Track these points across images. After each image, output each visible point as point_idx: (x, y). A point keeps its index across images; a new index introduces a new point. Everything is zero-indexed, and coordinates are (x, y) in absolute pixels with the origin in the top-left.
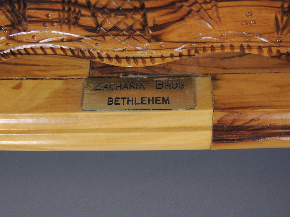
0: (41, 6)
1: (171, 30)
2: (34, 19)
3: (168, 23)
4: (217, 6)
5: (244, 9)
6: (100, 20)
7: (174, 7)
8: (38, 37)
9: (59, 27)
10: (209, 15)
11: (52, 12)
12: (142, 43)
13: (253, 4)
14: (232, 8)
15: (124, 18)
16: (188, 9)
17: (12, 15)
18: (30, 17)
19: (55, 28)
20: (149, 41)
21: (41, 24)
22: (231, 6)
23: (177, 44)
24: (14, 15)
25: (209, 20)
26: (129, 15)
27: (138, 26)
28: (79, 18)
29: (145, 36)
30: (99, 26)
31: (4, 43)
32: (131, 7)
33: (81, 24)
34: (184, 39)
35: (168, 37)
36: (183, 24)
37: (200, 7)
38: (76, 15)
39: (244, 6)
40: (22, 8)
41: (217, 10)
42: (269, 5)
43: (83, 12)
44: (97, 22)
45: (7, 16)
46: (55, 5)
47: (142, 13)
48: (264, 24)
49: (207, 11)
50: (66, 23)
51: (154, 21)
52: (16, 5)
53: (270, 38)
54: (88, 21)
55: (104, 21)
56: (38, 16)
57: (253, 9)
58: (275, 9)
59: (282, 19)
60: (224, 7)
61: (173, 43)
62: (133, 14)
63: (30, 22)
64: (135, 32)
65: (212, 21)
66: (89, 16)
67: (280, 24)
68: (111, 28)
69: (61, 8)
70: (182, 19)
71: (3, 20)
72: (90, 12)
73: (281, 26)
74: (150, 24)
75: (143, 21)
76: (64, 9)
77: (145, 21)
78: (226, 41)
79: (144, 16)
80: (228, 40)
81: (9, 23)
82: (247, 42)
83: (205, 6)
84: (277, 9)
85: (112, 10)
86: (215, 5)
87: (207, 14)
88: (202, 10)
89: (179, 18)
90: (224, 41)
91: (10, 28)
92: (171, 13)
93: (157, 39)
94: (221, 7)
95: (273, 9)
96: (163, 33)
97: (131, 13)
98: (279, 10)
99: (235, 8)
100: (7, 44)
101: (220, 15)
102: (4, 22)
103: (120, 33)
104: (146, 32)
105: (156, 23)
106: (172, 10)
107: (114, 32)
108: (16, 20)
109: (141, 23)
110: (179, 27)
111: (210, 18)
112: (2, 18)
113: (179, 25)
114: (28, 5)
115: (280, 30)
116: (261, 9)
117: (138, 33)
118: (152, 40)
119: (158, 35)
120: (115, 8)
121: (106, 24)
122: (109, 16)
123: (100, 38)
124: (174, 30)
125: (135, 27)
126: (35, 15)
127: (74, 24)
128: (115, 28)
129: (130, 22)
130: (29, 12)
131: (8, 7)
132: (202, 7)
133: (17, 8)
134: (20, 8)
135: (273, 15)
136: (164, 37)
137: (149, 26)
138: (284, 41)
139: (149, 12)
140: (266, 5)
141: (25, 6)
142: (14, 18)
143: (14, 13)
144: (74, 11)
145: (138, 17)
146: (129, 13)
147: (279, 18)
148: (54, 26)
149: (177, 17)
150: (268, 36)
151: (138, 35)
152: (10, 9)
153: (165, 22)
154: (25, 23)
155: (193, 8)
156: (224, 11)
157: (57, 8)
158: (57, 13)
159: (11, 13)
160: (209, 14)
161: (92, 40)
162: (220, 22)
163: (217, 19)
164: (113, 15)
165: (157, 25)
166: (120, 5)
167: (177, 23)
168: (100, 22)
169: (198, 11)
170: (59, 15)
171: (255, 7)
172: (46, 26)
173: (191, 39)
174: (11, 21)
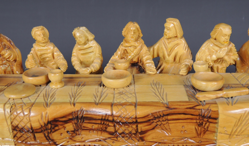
0: (91, 122)
1: (149, 135)
2: (86, 128)
3: (147, 130)
4: (168, 123)
5: (180, 124)
6: (117, 128)
7: (150, 122)
8: (85, 138)
9: (96, 133)
10: (165, 128)
11: (95, 124)
12: (135, 142)
13: (184, 122)
14: (175, 124)
15: (128, 127)
16: (156, 124)
17: (76, 126)
18: (84, 127)
19: (94, 133)
20: (138, 141)
21: (88, 131)
22: (174, 123)
23: (152, 143)
24: (77, 126)
25: (166, 130)
26: (130, 126)
27: (134, 132)
28: (107, 128)
29: (136, 138)
30: (116, 131)
31: (66, 141)
32: (132, 122)
33: (108, 131)
34: (155, 140)
35: (147, 138)
36: (154, 131)
37: (161, 123)
38: (106, 126)
39: (180, 123)
40: (82, 122)
41: (169, 125)
42: (191, 122)
43: (110, 124)
44: (115, 130)
45: (73, 126)
46: (98, 121)
47: (136, 125)
48: (191, 132)
49: (164, 125)
50: (101, 131)
51: (141, 129)
52: (79, 121)
53: (196, 140)
54: (111, 129)
55: (119, 129)
56: (88, 127)
57: (184, 124)
58: (194, 123)
59: (198, 129)
60: (171, 123)
61: (150, 142)
62: (132, 125)
63: (83, 130)
64: (132, 135)
65: (167, 131)
66: (112, 126)
67: (198, 132)
68: (122, 133)
69: (100, 123)
70: (153, 129)
71: (71, 128)
72: (113, 124)
73: (199, 133)
74: (139, 131)
75: (136, 129)
76: (101, 123)
77: (137, 129)
78: (175, 142)
79: (137, 126)
80: (176, 142)
81: (73, 130)
82: (185, 143)
83: (163, 123)
84: (195, 123)
85: (123, 123)
86: (167, 123)
87: (165, 127)
88: (162, 125)
89: (152, 128)
90: (174, 143)
91: (73, 132)
92: (149, 125)
93: (142, 139)
94: (170, 123)
95: (193, 123)
96: (145, 136)
97: (131, 125)
98: (196, 124)
99: (176, 123)
100: (68, 142)
101: (170, 128)
102: (71, 129)
103: (125, 135)
104: (137, 136)
105: (142, 130)
106: (149, 124)
107: (122, 135)
108: (77, 128)
109: (135, 130)
110: (152, 133)
111: (166, 129)
112: (71, 127)
113: (152, 132)
114: (85, 121)
115: (199, 135)
116: (188, 124)
117: (133, 136)
118: (140, 140)
119: (143, 137)
120: (125, 122)
121: (119, 130)
122: (121, 126)
123: (115, 139)
124: (150, 134)
125: (132, 132)
126: (87, 126)
127: (104, 131)
128: (123, 133)
129: (130, 129)
130: (85, 125)
131: (76, 121)
132: (162, 124)
133: (79, 122)
134: (81, 122)
135: (194, 127)
136: (145, 138)
137: (139, 132)
138: (202, 141)
139: (139, 124)
140: (190, 122)
141: (83, 121)
142: (76, 127)
143: (77, 125)
144: (106, 124)
145: (134, 126)
146: (130, 124)
147: (197, 128)
148: (94, 132)
149: (151, 127)
150: (194, 139)
151: (133, 137)
152: (76, 122)
153: (146, 130)
154: (80, 131)
155: (158, 123)
156: (172, 125)
157: (98, 123)
158: (97, 125)
159: (76, 125)
160: (166, 126)
161: (111, 140)
162: (171, 131)
163: (169, 130)
164: (123, 126)
165: (142, 131)
166: (127, 120)
167: (151, 131)
168: (116, 129)
169: (160, 125)
170: (98, 126)
171: (185, 123)
172: (90, 132)
173: (159, 140)
174: (74, 129)
